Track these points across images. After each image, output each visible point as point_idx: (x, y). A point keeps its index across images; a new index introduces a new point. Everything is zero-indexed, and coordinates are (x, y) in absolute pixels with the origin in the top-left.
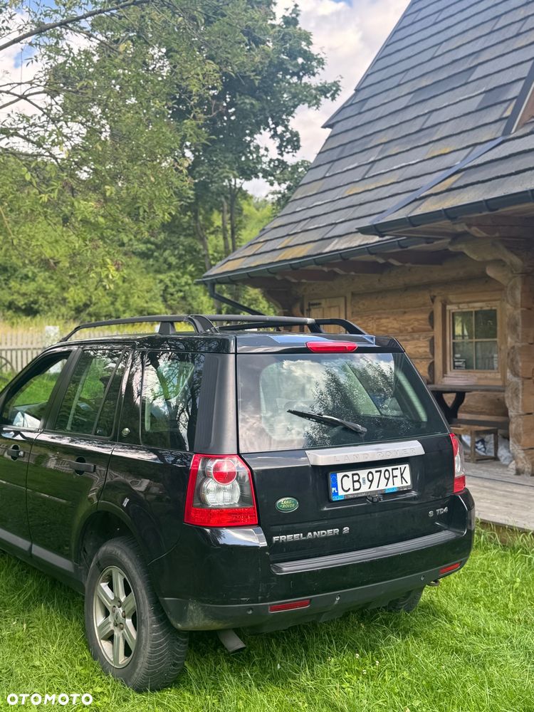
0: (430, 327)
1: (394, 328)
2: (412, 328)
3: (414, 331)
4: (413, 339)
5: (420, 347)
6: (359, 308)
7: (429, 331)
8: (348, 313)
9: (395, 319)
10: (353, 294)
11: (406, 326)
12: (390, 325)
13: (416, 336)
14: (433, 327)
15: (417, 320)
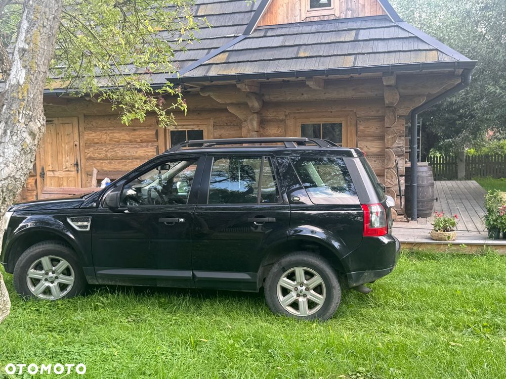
0: (156, 140)
1: (125, 140)
2: (141, 140)
3: (142, 141)
4: (142, 147)
5: (149, 152)
6: (92, 125)
7: (155, 142)
8: (80, 128)
9: (127, 134)
10: (85, 116)
11: (137, 138)
12: (122, 138)
13: (144, 144)
14: (158, 140)
15: (146, 135)
